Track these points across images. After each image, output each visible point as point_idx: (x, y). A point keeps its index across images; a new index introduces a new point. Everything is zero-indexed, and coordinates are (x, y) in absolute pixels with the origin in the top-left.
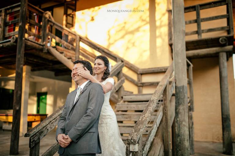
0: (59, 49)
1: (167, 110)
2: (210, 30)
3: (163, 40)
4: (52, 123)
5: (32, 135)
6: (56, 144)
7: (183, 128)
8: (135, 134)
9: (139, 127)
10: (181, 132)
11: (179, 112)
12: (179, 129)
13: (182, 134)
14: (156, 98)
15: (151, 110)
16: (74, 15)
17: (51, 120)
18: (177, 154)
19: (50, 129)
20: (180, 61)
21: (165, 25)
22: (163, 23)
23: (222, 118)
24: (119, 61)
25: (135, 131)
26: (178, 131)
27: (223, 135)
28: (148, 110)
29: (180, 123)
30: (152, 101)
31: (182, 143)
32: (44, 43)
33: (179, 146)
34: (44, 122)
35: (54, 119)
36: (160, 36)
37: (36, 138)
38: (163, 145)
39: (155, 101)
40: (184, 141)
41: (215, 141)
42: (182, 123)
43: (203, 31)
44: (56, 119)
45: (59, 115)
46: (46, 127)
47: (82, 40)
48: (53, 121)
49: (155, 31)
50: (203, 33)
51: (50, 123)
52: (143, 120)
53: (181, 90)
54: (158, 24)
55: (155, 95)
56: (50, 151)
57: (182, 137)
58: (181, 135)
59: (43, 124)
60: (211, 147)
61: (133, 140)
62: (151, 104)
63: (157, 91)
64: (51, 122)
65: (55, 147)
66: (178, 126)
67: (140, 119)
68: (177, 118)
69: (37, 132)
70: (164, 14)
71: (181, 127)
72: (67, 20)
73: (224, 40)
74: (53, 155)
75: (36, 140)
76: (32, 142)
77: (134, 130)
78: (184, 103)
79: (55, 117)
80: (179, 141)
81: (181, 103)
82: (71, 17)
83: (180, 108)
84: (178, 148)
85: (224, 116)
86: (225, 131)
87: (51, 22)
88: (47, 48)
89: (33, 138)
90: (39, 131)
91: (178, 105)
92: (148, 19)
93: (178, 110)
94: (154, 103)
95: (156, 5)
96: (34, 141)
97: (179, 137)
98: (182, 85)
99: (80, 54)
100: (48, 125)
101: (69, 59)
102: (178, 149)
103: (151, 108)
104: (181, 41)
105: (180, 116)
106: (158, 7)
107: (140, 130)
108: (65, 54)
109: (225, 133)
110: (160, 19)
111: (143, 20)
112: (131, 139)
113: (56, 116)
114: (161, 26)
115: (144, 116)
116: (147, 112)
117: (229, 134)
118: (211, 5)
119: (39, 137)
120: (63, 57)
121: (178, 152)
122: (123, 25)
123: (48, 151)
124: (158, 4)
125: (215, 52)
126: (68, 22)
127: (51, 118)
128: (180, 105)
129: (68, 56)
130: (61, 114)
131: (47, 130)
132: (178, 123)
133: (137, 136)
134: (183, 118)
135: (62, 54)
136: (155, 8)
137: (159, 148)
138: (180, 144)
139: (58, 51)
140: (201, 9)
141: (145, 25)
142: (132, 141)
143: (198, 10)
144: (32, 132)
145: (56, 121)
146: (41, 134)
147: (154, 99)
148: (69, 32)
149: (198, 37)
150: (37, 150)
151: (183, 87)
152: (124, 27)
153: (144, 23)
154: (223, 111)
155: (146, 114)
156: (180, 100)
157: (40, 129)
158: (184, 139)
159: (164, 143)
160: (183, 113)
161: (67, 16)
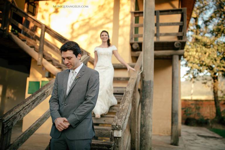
0: (21, 36)
1: (136, 102)
2: (167, 34)
3: (125, 39)
4: (25, 109)
5: (6, 120)
6: (27, 131)
7: (148, 119)
8: (119, 120)
9: (121, 114)
10: (146, 123)
11: (146, 104)
12: (144, 120)
13: (147, 124)
14: (131, 90)
15: (129, 99)
16: (36, 4)
17: (24, 106)
18: (141, 143)
19: (23, 115)
20: (149, 58)
21: (127, 26)
22: (126, 24)
23: (172, 113)
24: (85, 54)
25: (119, 118)
26: (144, 122)
27: (172, 128)
28: (125, 100)
29: (146, 114)
30: (128, 92)
31: (146, 132)
32: (5, 28)
33: (144, 135)
34: (17, 108)
35: (27, 105)
36: (122, 35)
37: (9, 124)
38: (130, 134)
39: (131, 92)
40: (149, 130)
41: (161, 134)
42: (147, 115)
43: (161, 35)
44: (29, 105)
45: (32, 102)
46: (19, 113)
47: (47, 30)
48: (26, 107)
49: (118, 30)
50: (161, 36)
51: (23, 109)
52: (123, 108)
53: (149, 84)
54: (121, 23)
55: (129, 87)
56: (21, 138)
57: (146, 127)
58: (146, 126)
59: (16, 109)
60: (160, 139)
61: (119, 126)
62: (127, 94)
63: (130, 84)
64: (24, 107)
65: (27, 134)
66: (144, 117)
67: (121, 108)
68: (143, 110)
69: (10, 117)
70: (127, 15)
71: (146, 118)
72: (28, 9)
73: (178, 45)
74: (24, 142)
75: (9, 126)
76: (5, 128)
77: (116, 117)
78: (150, 96)
79: (28, 103)
80: (144, 131)
81: (148, 97)
82: (32, 5)
83: (146, 101)
84: (142, 137)
85: (173, 112)
86: (174, 125)
87: (15, 7)
88: (8, 34)
89: (6, 124)
90: (12, 116)
91: (144, 98)
92: (112, 18)
93: (144, 102)
94: (129, 93)
95: (121, 6)
96: (7, 126)
97: (144, 127)
98: (150, 80)
99: (45, 43)
100: (22, 111)
101: (31, 47)
102: (143, 139)
103: (129, 98)
104: (151, 40)
105: (146, 108)
106: (122, 8)
107: (122, 117)
108: (27, 42)
109: (173, 127)
110: (123, 19)
111: (107, 18)
112: (116, 125)
113: (30, 102)
114: (123, 26)
115: (123, 105)
116: (125, 101)
117: (177, 127)
118: (169, 12)
119: (12, 123)
120: (26, 45)
121: (142, 141)
122: (87, 21)
123: (20, 138)
124: (123, 5)
125: (169, 54)
126: (29, 10)
127: (25, 104)
128: (147, 98)
129: (30, 44)
130: (34, 100)
131: (21, 116)
132: (144, 114)
133: (121, 122)
134: (149, 110)
135: (25, 42)
136: (119, 8)
137: (127, 137)
138: (145, 134)
139: (20, 38)
140: (160, 15)
141: (108, 23)
142: (117, 127)
143: (158, 15)
144: (6, 118)
145: (29, 107)
146: (14, 120)
147: (129, 90)
148: (34, 20)
149: (157, 39)
150: (9, 136)
151: (150, 81)
152: (88, 23)
153: (108, 21)
154: (173, 107)
155: (125, 103)
156: (147, 93)
157: (13, 114)
158: (149, 129)
159: (132, 133)
160: (149, 106)
161: (28, 4)
